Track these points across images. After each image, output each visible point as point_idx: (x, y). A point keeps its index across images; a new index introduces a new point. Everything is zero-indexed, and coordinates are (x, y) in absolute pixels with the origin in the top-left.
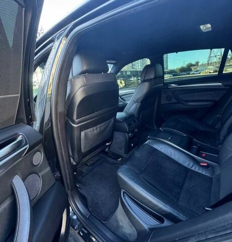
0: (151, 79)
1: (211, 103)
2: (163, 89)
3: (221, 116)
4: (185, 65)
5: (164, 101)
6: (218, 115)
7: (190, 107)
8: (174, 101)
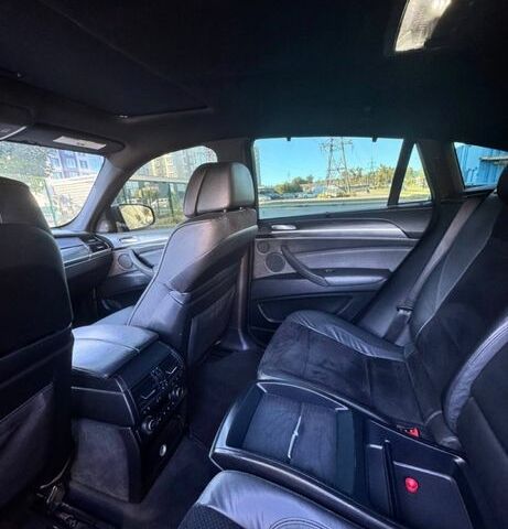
0: (221, 211)
1: (380, 278)
2: (259, 237)
3: (409, 313)
4: (290, 181)
5: (262, 269)
6: (401, 312)
7: (330, 289)
8: (288, 269)
